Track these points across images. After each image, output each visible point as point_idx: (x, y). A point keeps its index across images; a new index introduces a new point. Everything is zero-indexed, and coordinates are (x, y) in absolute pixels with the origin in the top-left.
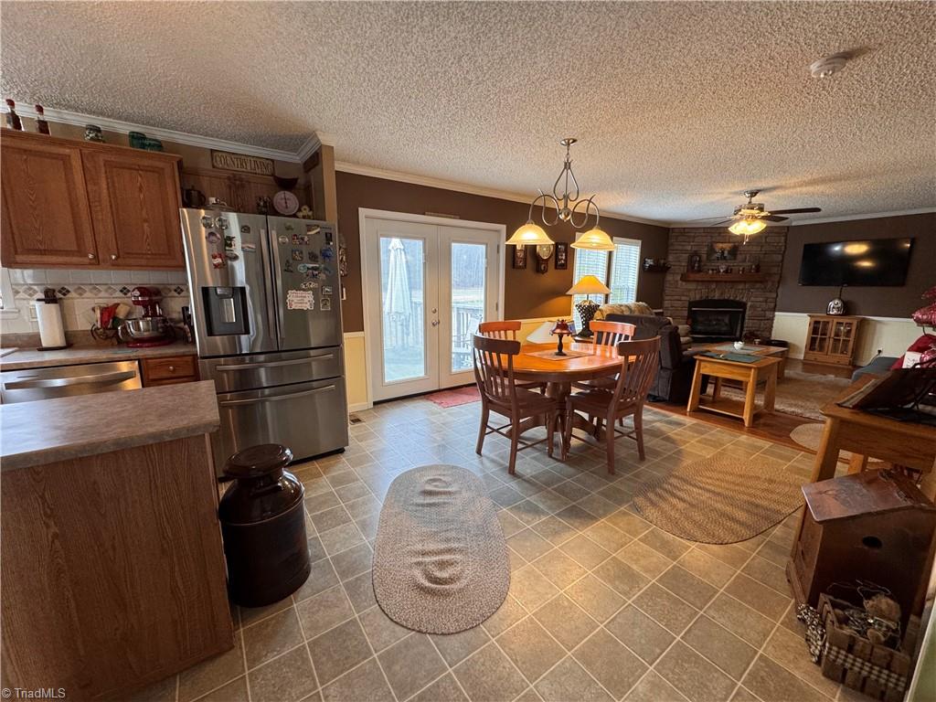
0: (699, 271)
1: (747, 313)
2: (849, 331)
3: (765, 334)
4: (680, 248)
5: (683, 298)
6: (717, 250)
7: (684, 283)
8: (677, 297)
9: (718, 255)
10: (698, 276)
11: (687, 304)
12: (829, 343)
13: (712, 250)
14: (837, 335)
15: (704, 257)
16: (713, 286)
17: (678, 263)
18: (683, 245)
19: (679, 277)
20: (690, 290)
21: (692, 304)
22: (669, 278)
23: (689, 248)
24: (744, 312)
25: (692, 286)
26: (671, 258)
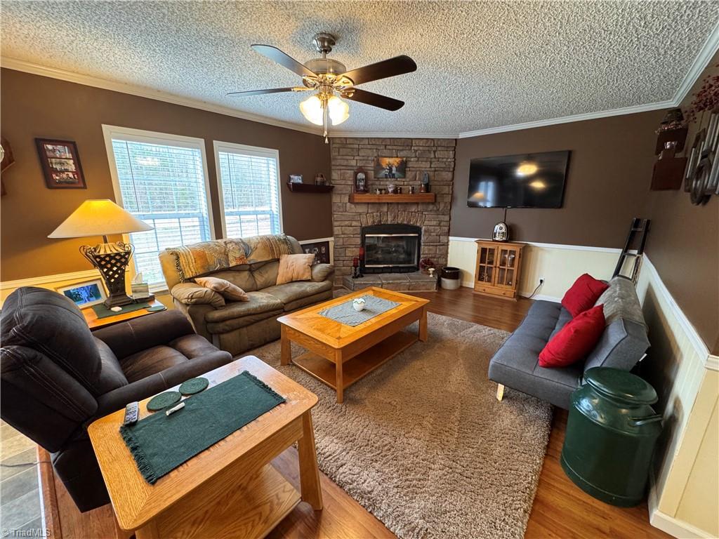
0: (365, 191)
1: (422, 238)
2: (514, 259)
3: (441, 261)
4: (345, 163)
5: (354, 223)
6: (384, 166)
7: (353, 206)
8: (347, 223)
9: (386, 172)
10: (366, 197)
11: (359, 231)
12: (496, 273)
13: (379, 167)
14: (503, 263)
15: (372, 174)
16: (385, 209)
17: (343, 182)
18: (347, 160)
19: (346, 199)
20: (360, 214)
21: (365, 230)
22: (336, 199)
23: (353, 163)
24: (419, 238)
25: (362, 209)
26: (335, 175)
